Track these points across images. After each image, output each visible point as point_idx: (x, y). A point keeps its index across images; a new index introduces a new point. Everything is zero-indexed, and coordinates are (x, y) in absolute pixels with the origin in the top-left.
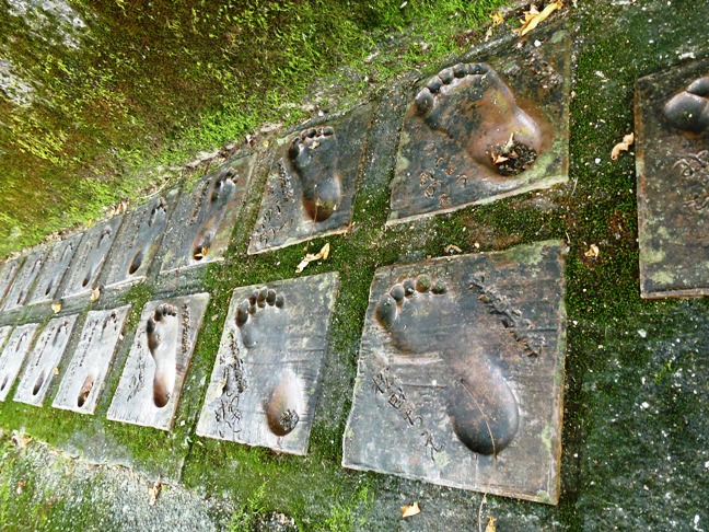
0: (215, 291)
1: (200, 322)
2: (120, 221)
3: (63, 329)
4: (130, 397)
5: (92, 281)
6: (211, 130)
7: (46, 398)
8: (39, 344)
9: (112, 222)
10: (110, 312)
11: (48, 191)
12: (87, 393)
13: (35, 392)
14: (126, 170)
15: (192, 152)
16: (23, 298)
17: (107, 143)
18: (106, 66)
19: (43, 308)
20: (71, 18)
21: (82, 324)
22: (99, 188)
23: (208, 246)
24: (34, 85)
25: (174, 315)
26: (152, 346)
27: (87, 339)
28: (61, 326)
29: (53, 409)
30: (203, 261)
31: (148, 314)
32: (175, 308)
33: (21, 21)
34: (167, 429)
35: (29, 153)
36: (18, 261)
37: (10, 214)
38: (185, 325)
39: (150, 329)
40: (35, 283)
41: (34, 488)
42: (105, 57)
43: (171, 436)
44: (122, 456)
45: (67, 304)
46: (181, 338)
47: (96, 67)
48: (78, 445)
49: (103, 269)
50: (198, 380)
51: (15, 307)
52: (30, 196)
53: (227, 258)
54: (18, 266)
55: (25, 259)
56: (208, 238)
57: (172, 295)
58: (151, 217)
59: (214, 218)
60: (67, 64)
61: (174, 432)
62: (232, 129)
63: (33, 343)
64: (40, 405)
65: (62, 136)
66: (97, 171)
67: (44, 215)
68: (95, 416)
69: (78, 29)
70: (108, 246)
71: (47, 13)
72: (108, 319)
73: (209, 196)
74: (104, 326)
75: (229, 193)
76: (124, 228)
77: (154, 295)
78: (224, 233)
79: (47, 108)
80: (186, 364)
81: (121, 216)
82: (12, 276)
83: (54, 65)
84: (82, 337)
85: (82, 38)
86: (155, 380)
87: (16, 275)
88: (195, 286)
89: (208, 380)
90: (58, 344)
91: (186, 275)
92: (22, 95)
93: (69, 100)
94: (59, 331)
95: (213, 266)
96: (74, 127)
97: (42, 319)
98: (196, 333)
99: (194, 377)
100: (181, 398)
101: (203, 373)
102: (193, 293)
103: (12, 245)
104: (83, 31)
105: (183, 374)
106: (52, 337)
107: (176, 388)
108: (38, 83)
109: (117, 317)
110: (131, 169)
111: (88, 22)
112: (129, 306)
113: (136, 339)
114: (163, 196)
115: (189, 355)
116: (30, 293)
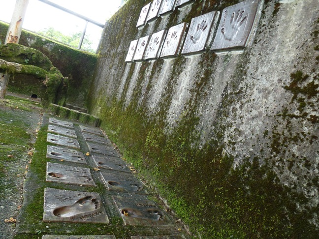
0: (111, 225)
1: (96, 222)
2: (128, 171)
3: (80, 159)
4: (56, 196)
5: (101, 166)
6: (177, 203)
7: (50, 158)
8: (72, 150)
9: (127, 168)
10: (91, 178)
11: (133, 142)
12: (55, 176)
13: (52, 153)
14: (150, 170)
15: (165, 196)
16: (88, 140)
17: (159, 162)
18: (189, 158)
19: (86, 148)
20: (201, 145)
21: (83, 167)
22: (139, 161)
23: (129, 215)
24: (173, 135)
25: (96, 208)
26: (80, 201)
27: (77, 170)
28: (81, 158)
29: (46, 162)
30: (122, 215)
31: (94, 195)
32: (99, 208)
33: (193, 129)
34: (44, 219)
35: (147, 135)
36: (102, 134)
37: (121, 130)
38: (93, 215)
39: (87, 198)
40: (95, 143)
41: (10, 162)
42: (192, 157)
43: (40, 222)
44: (28, 199)
45: (90, 158)
46: (87, 214)
47: (187, 155)
48: (31, 177)
49: (107, 169)
50: (69, 229)
51: (85, 137)
52: (130, 136)
53: (126, 226)
54: (100, 135)
55: (104, 137)
56: (132, 214)
57: (104, 205)
58: (133, 185)
59: (142, 215)
60: (184, 145)
61: (43, 223)
62: (181, 212)
63: (72, 148)
64: (47, 157)
65: (157, 145)
66: (146, 159)
67: (123, 141)
68: (45, 182)
69: (198, 147)
70: (117, 169)
71: (199, 137)
72: (88, 177)
73: (150, 209)
74: (84, 177)
75: (154, 218)
76: (126, 174)
77: (102, 196)
78: (137, 222)
79: (166, 139)
80: (75, 221)
81: (130, 171)
82: (96, 133)
83: (183, 141)
84: (78, 168)
85: (196, 149)
86: (65, 207)
87: (97, 135)
88: (110, 214)
89: (70, 234)
90: (73, 158)
91: (114, 208)
92: (168, 131)
93: (171, 147)
94: (79, 157)
95: (121, 220)
96: (161, 149)
97: (82, 149)
98: (90, 221)
99: (70, 226)
100: (59, 222)
101: (73, 230)
102: (107, 214)
103: (108, 131)
104: (198, 149)
105: (71, 221)
106: (75, 155)
107: (64, 218)
108: (174, 136)
109: (90, 182)
110: (151, 172)
111: (202, 150)
112: (95, 185)
113: (82, 193)
114: (144, 188)
115: (80, 221)
116: (91, 142)
